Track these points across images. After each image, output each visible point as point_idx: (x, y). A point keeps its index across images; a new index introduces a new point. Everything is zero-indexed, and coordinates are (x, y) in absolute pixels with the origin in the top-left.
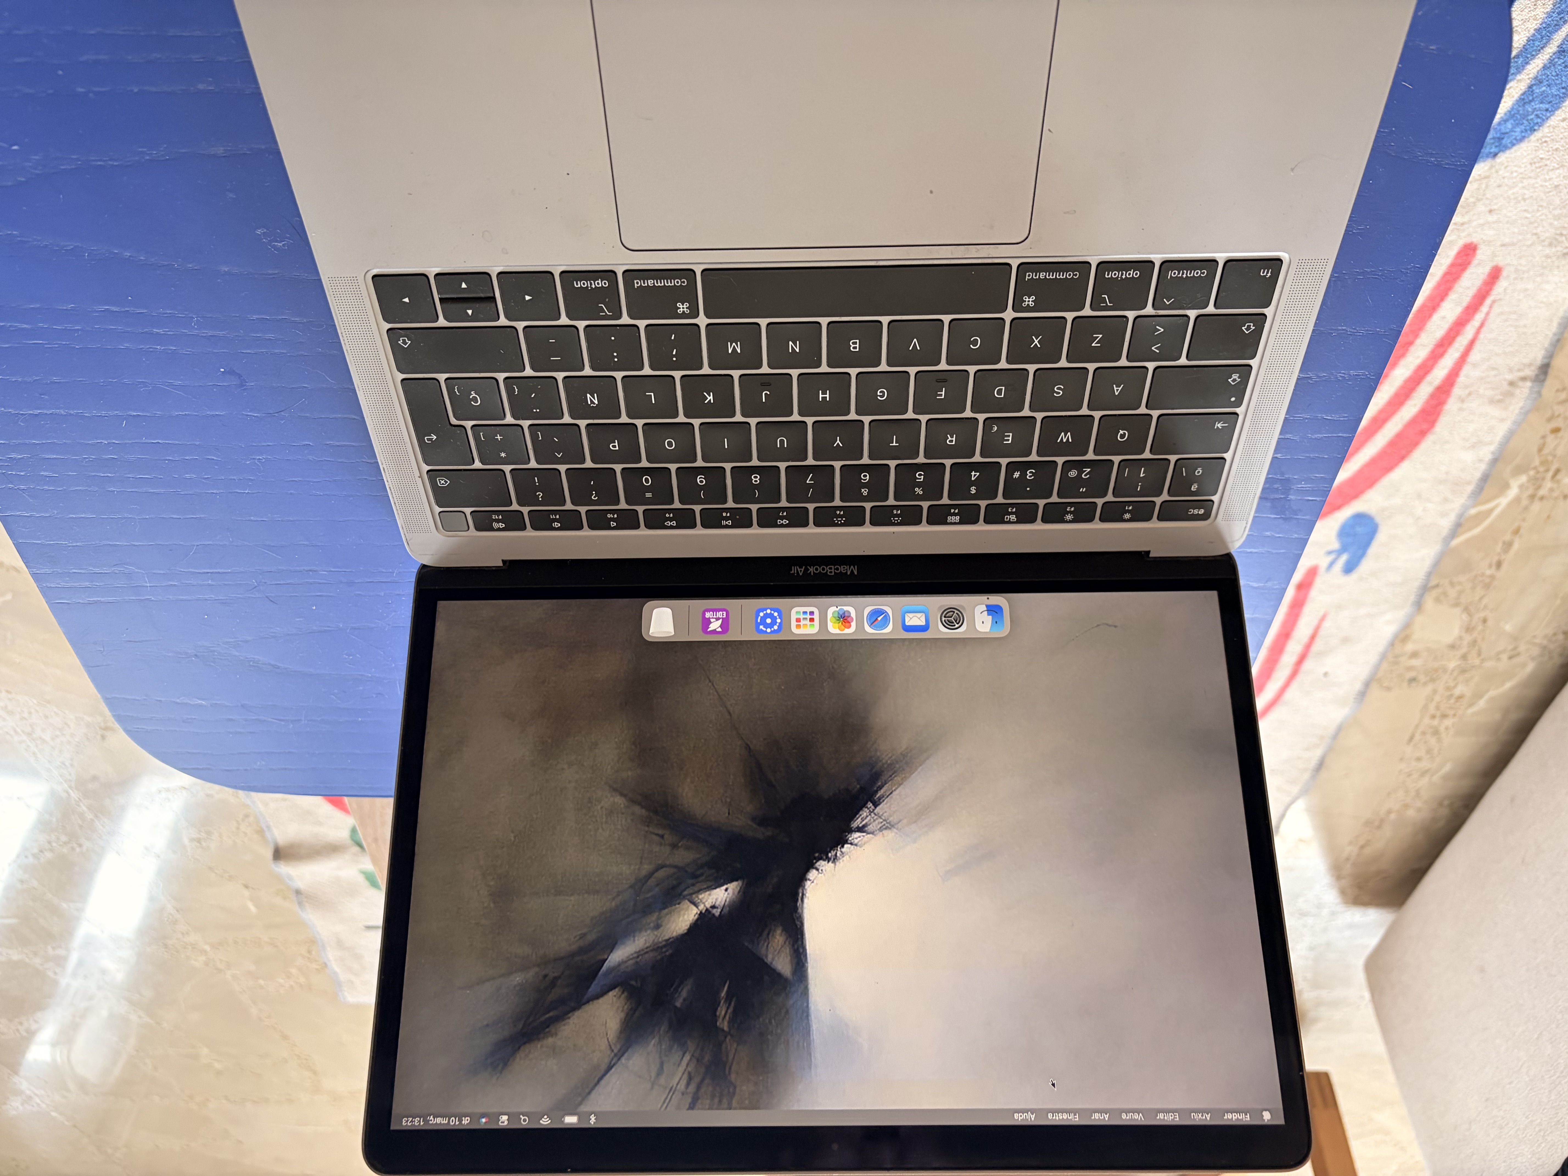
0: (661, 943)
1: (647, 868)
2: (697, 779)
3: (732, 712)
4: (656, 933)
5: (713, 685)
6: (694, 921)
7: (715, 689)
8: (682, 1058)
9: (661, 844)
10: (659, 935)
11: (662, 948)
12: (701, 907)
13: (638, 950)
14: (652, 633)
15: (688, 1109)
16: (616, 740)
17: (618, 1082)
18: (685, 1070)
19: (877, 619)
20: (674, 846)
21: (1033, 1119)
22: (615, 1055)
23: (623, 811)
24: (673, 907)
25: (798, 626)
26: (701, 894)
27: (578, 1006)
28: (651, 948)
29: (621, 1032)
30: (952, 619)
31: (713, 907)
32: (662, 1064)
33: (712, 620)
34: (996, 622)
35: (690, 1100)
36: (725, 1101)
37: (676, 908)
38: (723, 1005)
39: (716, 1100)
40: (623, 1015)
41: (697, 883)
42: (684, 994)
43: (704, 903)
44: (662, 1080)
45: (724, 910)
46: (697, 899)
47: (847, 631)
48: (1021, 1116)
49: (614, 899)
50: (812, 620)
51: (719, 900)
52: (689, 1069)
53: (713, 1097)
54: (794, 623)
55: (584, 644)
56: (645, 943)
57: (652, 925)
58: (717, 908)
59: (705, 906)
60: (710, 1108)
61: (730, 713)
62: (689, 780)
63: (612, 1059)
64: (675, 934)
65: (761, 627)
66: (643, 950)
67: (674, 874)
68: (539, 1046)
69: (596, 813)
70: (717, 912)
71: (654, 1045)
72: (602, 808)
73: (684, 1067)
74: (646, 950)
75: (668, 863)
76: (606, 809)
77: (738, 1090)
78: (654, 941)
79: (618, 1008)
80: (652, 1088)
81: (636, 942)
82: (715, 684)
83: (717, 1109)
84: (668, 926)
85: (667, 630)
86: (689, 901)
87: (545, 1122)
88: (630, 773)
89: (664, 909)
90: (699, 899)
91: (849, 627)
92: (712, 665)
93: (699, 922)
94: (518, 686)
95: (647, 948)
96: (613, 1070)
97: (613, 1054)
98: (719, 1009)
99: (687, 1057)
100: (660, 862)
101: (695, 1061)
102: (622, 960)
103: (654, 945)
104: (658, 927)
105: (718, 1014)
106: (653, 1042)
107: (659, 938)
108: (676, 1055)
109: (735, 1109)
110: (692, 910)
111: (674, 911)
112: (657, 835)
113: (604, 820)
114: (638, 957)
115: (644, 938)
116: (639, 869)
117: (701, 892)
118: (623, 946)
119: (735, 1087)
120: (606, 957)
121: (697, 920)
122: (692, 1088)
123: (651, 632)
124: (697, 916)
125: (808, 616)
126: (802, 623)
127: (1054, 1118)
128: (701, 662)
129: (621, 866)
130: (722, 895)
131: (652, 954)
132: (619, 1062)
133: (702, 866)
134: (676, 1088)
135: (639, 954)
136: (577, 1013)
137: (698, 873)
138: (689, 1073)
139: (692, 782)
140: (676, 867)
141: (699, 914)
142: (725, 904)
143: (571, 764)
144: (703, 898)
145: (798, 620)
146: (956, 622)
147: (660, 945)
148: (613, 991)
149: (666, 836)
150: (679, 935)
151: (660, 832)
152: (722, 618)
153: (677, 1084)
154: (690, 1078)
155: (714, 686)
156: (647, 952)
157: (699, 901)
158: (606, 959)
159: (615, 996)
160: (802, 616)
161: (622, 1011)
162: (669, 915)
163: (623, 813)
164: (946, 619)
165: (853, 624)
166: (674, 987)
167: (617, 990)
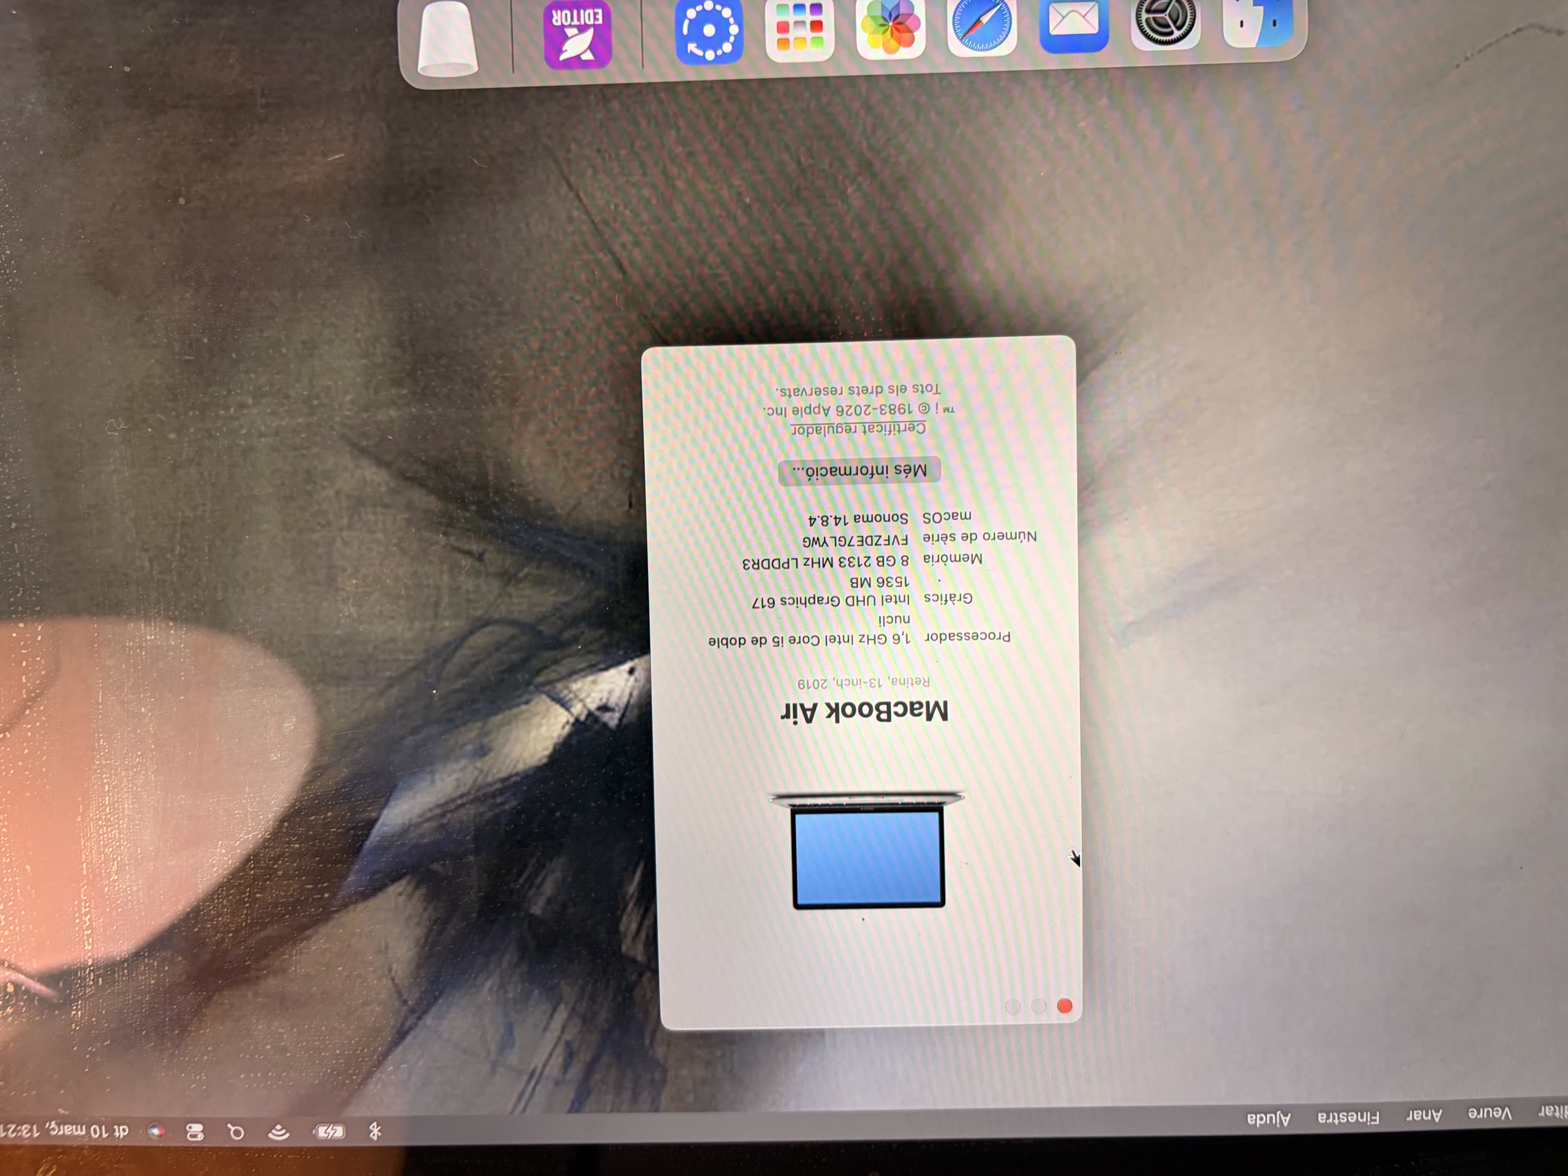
0: (490, 785)
1: (449, 627)
2: (551, 425)
3: (626, 263)
4: (479, 765)
5: (578, 196)
6: (561, 739)
7: (584, 206)
8: (551, 1016)
9: (478, 574)
10: (486, 769)
11: (494, 795)
12: (577, 709)
13: (442, 801)
14: (423, 68)
15: (569, 1112)
16: (359, 335)
17: (420, 1063)
18: (559, 1039)
19: (978, 21)
20: (508, 578)
21: (1285, 1124)
22: (412, 1011)
23: (387, 500)
24: (515, 711)
25: (783, 43)
26: (575, 681)
27: (325, 915)
28: (471, 797)
29: (419, 967)
30: (1165, 16)
31: (604, 708)
32: (510, 1030)
33: (569, 32)
34: (1275, 24)
35: (572, 1095)
36: (645, 1096)
37: (521, 713)
38: (632, 910)
39: (627, 1095)
40: (420, 932)
41: (565, 657)
42: (548, 889)
43: (582, 701)
44: (513, 1058)
45: (627, 714)
46: (566, 692)
47: (904, 53)
48: (1261, 1119)
49: (381, 694)
50: (817, 26)
51: (617, 693)
52: (568, 1037)
53: (619, 1088)
54: (772, 35)
55: (264, 101)
56: (458, 787)
57: (469, 747)
58: (612, 710)
59: (585, 706)
60: (616, 1109)
61: (621, 267)
62: (532, 427)
63: (406, 1018)
64: (521, 767)
65: (692, 47)
66: (454, 800)
67: (513, 637)
68: (250, 994)
69: (325, 506)
70: (612, 719)
71: (491, 990)
72: (338, 493)
73: (557, 1033)
74: (460, 802)
75: (496, 616)
76: (348, 497)
77: (670, 1075)
78: (476, 780)
79: (409, 917)
80: (493, 1071)
81: (438, 783)
82: (582, 194)
83: (630, 1111)
84: (505, 751)
85: (461, 61)
86: (549, 696)
87: (278, 1135)
88: (393, 413)
89: (495, 713)
90: (570, 692)
91: (910, 43)
92: (573, 146)
93: (574, 741)
94: (118, 208)
95: (461, 796)
96: (409, 1038)
97: (405, 1008)
98: (625, 918)
99: (562, 1014)
100: (479, 613)
101: (578, 1021)
102: (411, 819)
103: (477, 791)
104: (482, 751)
105: (622, 928)
106: (488, 985)
107: (486, 776)
108: (538, 1010)
109: (667, 1110)
110: (556, 717)
111: (516, 717)
112: (469, 553)
113: (345, 521)
114: (443, 815)
115: (455, 776)
116: (432, 629)
117: (575, 677)
118: (410, 793)
119: (665, 1071)
120: (374, 814)
121: (570, 736)
122: (575, 1072)
123: (421, 65)
124: (568, 729)
125: (808, 17)
126: (792, 34)
127: (1331, 1120)
128: (546, 140)
129: (390, 622)
130: (622, 683)
131: (472, 810)
132: (421, 1023)
133: (574, 622)
134: (541, 1073)
135: (446, 808)
136: (324, 929)
137: (567, 635)
138: (568, 1044)
139: (542, 432)
140: (513, 623)
141: (573, 725)
142: (628, 702)
143: (258, 395)
144: (579, 690)
145: (783, 27)
146: (1175, 22)
147: (492, 789)
148: (396, 884)
149: (487, 556)
150: (529, 769)
151: (475, 547)
152: (594, 26)
153: (544, 1066)
154: (570, 1055)
155: (581, 201)
156: (462, 805)
157: (572, 696)
158: (376, 820)
159: (400, 894)
160: (791, 17)
161: (419, 924)
162: (507, 728)
163: (386, 506)
164: (1151, 16)
165: (920, 35)
166: (525, 876)
167: (403, 882)
